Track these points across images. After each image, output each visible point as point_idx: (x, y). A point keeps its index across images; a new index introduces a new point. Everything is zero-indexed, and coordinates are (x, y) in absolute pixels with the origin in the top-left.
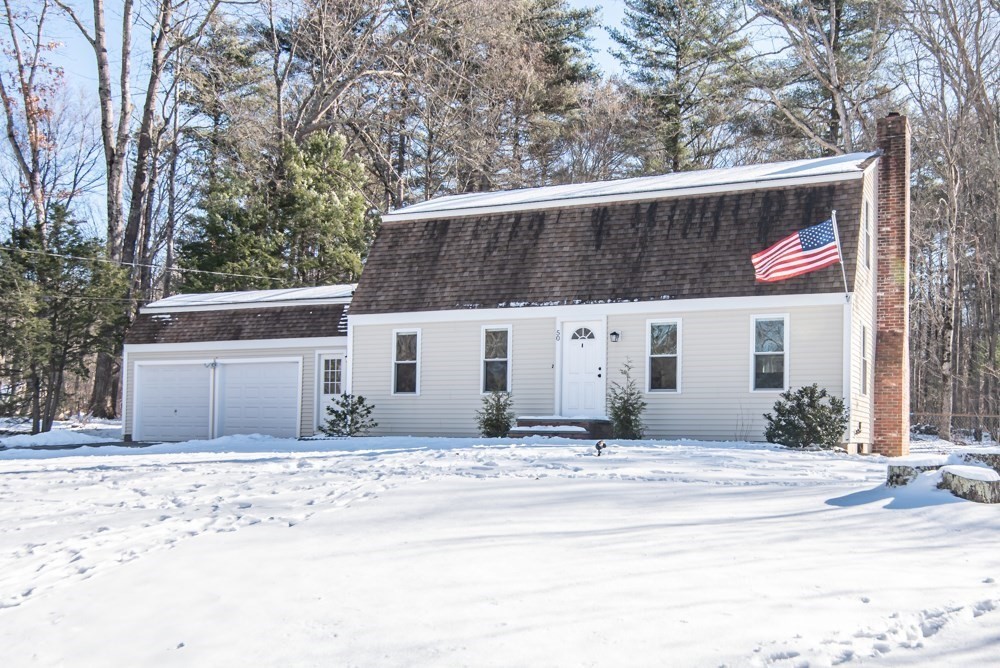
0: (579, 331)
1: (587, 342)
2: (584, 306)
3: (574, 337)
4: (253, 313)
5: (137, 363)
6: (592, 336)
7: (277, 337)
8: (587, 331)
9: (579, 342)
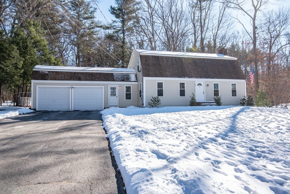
0: (199, 84)
1: (200, 86)
2: (201, 79)
3: (198, 85)
4: (83, 73)
5: (37, 86)
6: (201, 85)
7: (95, 81)
8: (200, 84)
9: (199, 86)
